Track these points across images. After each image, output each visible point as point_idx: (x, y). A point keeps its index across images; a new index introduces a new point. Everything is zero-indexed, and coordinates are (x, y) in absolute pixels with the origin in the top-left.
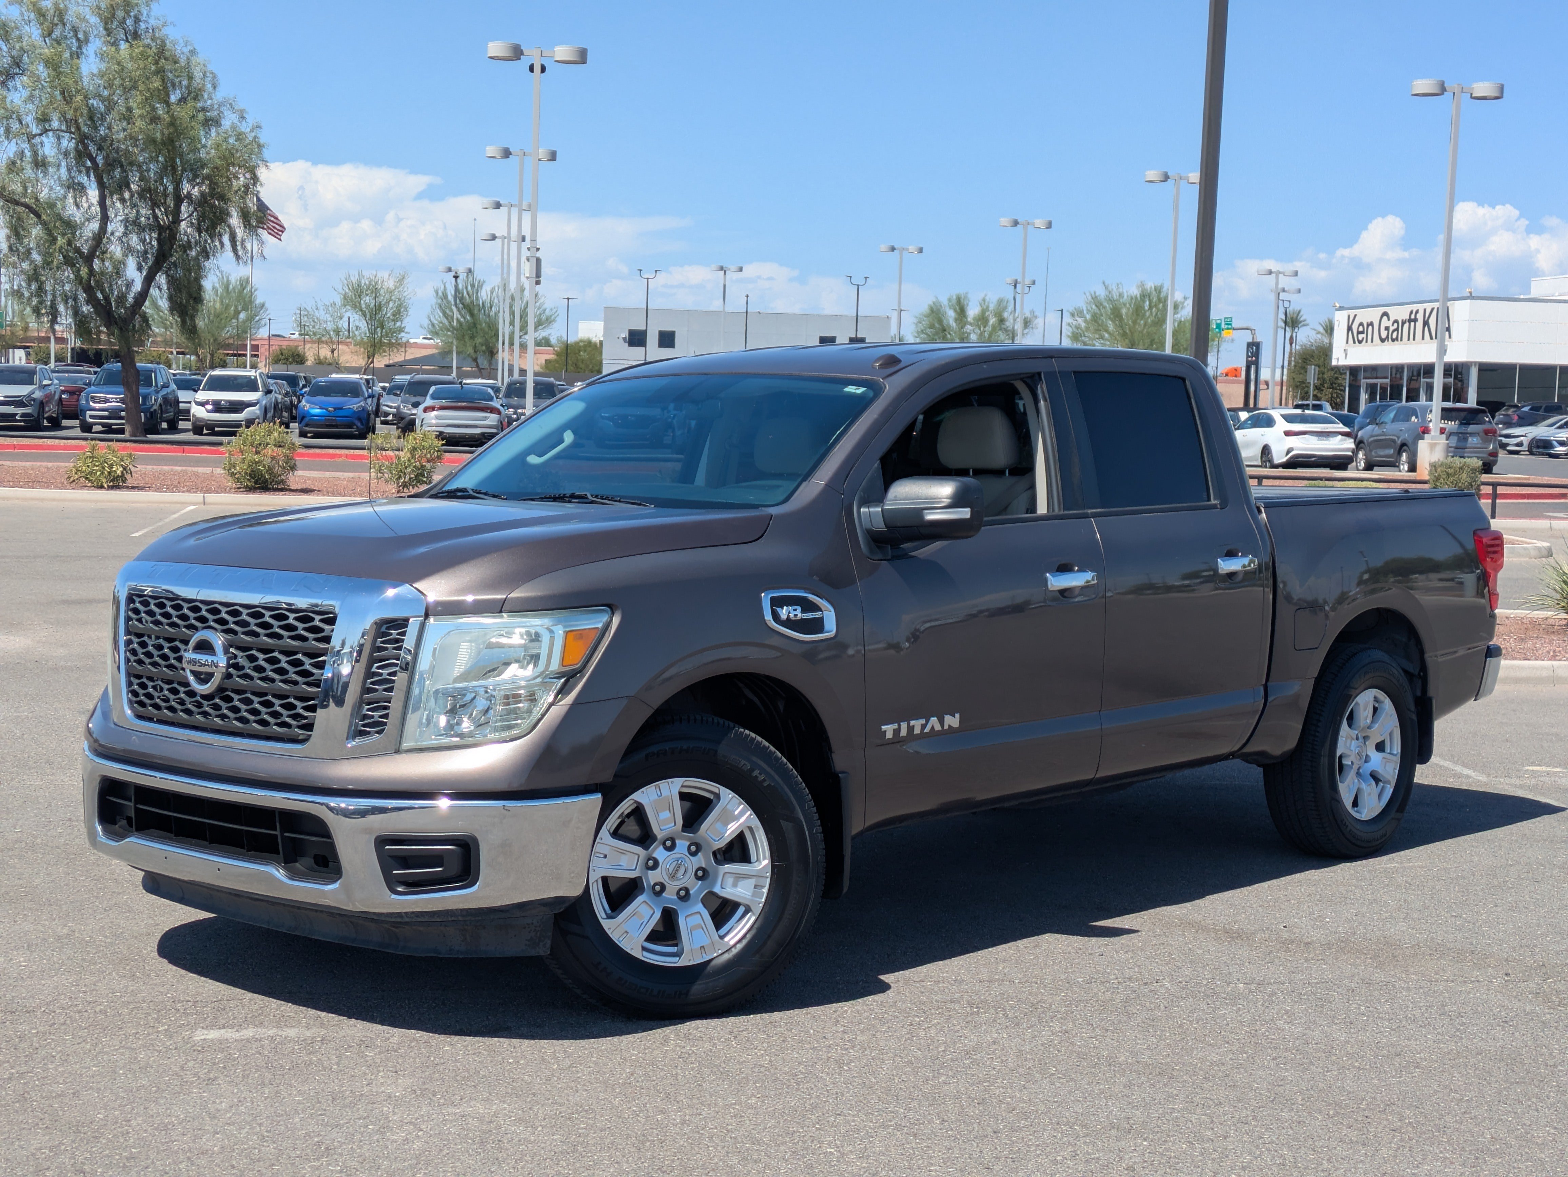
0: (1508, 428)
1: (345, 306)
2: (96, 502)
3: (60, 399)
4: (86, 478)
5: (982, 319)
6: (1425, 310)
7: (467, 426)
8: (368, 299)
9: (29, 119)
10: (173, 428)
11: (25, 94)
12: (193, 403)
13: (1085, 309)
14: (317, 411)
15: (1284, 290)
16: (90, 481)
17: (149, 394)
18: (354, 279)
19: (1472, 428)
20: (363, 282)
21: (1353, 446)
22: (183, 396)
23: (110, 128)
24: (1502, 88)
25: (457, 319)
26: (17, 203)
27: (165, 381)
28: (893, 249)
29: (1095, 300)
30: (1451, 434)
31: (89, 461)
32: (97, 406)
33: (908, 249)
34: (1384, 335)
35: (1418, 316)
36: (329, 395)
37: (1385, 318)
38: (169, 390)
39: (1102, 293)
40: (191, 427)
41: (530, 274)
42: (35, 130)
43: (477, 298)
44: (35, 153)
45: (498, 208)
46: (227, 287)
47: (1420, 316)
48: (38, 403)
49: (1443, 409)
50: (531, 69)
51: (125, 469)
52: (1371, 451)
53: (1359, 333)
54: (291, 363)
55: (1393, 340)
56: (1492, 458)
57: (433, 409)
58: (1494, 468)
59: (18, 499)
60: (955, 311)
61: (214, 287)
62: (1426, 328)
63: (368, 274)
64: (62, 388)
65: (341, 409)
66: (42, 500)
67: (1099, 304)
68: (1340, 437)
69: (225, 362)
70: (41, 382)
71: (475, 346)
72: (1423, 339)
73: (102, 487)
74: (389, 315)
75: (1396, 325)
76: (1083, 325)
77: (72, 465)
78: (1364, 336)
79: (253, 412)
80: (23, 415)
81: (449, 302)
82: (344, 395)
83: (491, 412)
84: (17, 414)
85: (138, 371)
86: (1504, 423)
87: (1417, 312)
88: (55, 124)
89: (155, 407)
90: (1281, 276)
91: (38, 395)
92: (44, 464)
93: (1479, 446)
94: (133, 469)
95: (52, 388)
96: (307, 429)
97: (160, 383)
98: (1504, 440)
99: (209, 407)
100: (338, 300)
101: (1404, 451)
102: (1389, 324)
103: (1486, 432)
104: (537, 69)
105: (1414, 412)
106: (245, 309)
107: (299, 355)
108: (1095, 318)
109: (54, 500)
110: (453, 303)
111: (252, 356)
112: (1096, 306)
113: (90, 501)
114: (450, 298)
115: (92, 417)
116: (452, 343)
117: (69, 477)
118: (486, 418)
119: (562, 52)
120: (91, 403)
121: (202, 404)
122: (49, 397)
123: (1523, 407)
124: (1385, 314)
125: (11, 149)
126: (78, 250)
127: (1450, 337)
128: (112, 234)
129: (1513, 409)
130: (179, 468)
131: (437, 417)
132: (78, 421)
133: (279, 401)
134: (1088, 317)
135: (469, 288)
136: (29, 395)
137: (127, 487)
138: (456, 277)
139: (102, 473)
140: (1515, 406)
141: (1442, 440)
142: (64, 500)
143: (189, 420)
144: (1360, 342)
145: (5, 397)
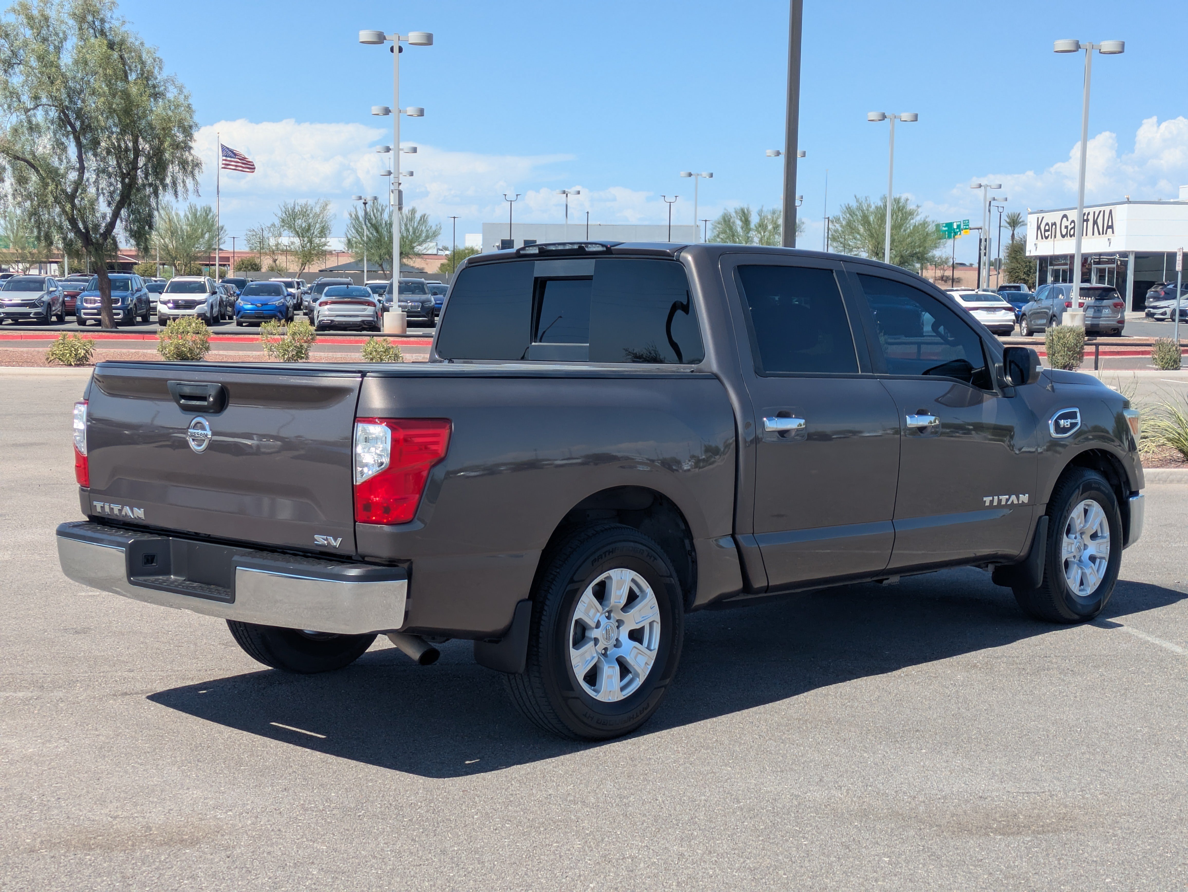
0: (1157, 301)
1: (283, 226)
2: (66, 375)
3: (64, 302)
4: (60, 359)
5: (762, 226)
6: (1094, 213)
7: (350, 316)
8: (299, 222)
9: (25, 98)
10: (146, 321)
11: (22, 78)
12: (159, 302)
13: (841, 217)
14: (249, 306)
15: (994, 199)
16: (62, 361)
17: (126, 296)
18: (290, 207)
19: (1105, 302)
20: (297, 208)
21: (1014, 318)
22: (152, 297)
23: (83, 101)
24: (1123, 45)
25: (367, 236)
26: (18, 158)
27: (139, 286)
28: (690, 175)
29: (849, 210)
30: (1088, 307)
31: (61, 346)
32: (89, 306)
33: (701, 175)
34: (1064, 233)
35: (1089, 217)
36: (259, 295)
37: (1065, 219)
38: (142, 293)
39: (854, 205)
40: (157, 320)
41: (394, 202)
42: (30, 105)
43: (381, 219)
44: (30, 122)
45: (388, 151)
46: (195, 215)
47: (1091, 217)
48: (46, 305)
49: (1081, 289)
50: (392, 50)
51: (87, 352)
52: (1031, 321)
53: (1046, 231)
54: (249, 270)
55: (1071, 236)
56: (1120, 325)
57: (326, 303)
58: (1123, 332)
59: (10, 374)
60: (741, 220)
61: (186, 215)
62: (1095, 226)
63: (302, 201)
64: (65, 293)
65: (267, 304)
66: (27, 375)
67: (852, 213)
68: (1004, 311)
69: (200, 270)
70: (48, 289)
71: (380, 255)
72: (1093, 234)
73: (71, 365)
74: (316, 233)
75: (1073, 224)
76: (840, 229)
77: (49, 349)
78: (1049, 233)
79: (202, 308)
80: (36, 314)
81: (360, 222)
82: (269, 294)
83: (368, 305)
84: (31, 313)
85: (110, 280)
86: (1154, 298)
87: (1089, 214)
88: (44, 100)
89: (131, 306)
90: (988, 188)
91: (46, 298)
92: (37, 349)
93: (1110, 315)
94: (93, 351)
95: (57, 294)
96: (242, 320)
97: (135, 288)
98: (1152, 310)
99: (171, 305)
100: (277, 222)
101: (1054, 320)
102: (1068, 223)
103: (1116, 305)
104: (396, 50)
105: (1061, 291)
106: (209, 231)
107: (256, 265)
108: (849, 224)
109: (36, 375)
110: (363, 223)
111: (220, 265)
112: (850, 214)
113: (61, 375)
114: (361, 219)
115: (85, 314)
116: (363, 253)
117: (47, 359)
118: (365, 310)
119: (414, 36)
120: (85, 304)
121: (165, 303)
122: (54, 301)
123: (1168, 285)
124: (1065, 216)
125: (14, 119)
126: (64, 191)
127: (1113, 233)
128: (88, 180)
129: (1161, 287)
130: (134, 351)
131: (329, 310)
132: (75, 317)
133: (224, 299)
134: (844, 223)
135: (375, 211)
136: (40, 299)
137: (89, 365)
138: (365, 204)
139: (70, 355)
140: (1163, 284)
141: (1081, 312)
142: (43, 375)
143: (156, 315)
144: (1047, 238)
145: (22, 300)
